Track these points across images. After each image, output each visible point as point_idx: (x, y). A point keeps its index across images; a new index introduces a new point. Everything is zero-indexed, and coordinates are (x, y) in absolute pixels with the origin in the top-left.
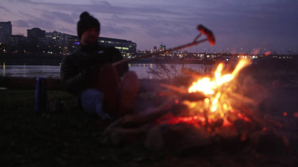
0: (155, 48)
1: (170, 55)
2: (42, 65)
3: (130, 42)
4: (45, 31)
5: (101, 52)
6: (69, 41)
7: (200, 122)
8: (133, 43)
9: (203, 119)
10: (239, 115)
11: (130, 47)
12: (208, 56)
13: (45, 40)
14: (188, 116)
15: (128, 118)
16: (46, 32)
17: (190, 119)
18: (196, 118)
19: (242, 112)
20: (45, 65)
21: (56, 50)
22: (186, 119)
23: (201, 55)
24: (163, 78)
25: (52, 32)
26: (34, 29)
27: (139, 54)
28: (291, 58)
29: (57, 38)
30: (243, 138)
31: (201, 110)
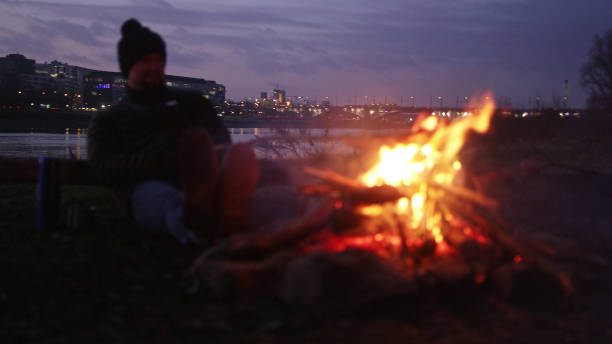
0: (264, 95)
1: (295, 110)
2: (29, 132)
3: (213, 82)
4: (34, 61)
5: (172, 103)
6: (85, 82)
7: (389, 248)
8: (218, 86)
9: (395, 241)
10: (468, 231)
11: (213, 93)
12: (372, 112)
13: (36, 79)
14: (363, 234)
15: (239, 241)
16: (37, 62)
17: (367, 241)
18: (379, 237)
19: (473, 224)
20: (34, 132)
21: (59, 101)
22: (359, 241)
23: (359, 110)
24: (284, 157)
25: (49, 63)
26: (11, 57)
27: (232, 108)
28: (538, 114)
29: (61, 76)
30: (480, 279)
31: (392, 223)
